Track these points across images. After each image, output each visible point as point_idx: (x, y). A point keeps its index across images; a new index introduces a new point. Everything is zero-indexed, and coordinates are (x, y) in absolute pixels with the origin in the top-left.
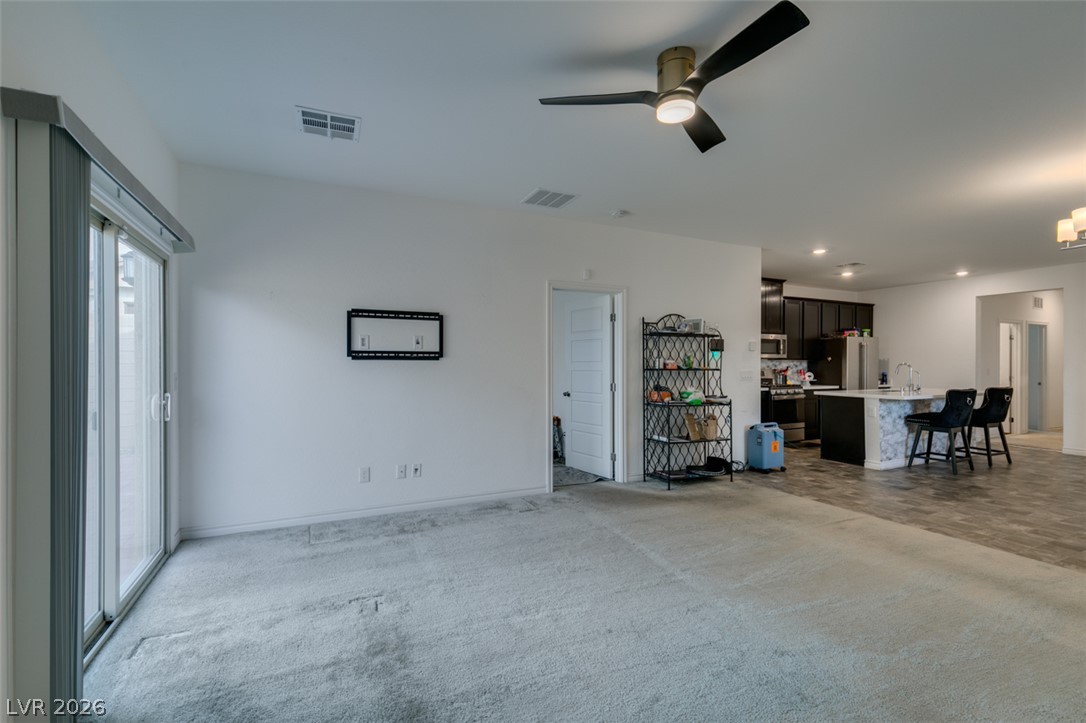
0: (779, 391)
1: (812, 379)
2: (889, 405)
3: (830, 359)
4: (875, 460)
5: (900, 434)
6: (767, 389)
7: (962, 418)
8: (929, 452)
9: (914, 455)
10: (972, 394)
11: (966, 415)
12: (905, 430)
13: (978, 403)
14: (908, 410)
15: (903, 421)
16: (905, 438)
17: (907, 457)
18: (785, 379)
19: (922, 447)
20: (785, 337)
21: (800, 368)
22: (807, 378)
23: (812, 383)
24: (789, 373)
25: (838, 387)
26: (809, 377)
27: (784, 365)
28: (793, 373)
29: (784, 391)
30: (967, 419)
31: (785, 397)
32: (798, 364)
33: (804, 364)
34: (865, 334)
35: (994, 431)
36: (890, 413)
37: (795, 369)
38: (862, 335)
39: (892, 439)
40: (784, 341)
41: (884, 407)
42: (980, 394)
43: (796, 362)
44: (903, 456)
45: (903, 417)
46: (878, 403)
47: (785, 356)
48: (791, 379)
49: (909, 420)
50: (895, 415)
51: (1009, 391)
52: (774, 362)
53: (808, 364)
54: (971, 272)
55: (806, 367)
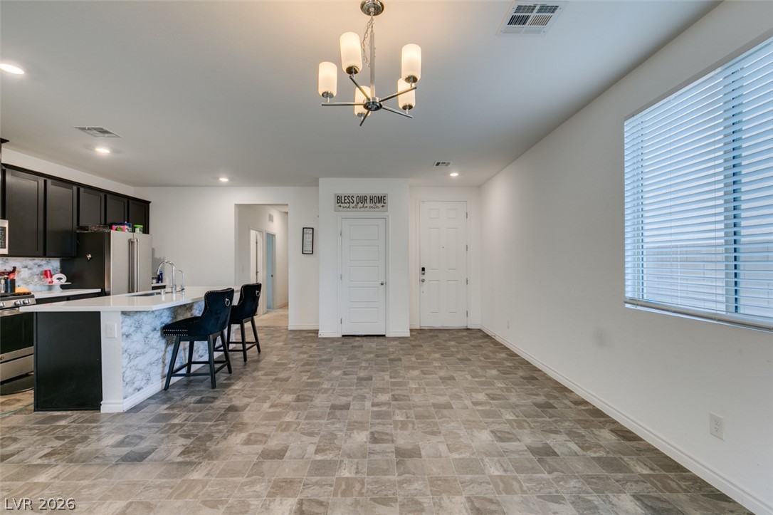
1: (63, 281)
2: (137, 317)
3: (89, 256)
4: (115, 399)
5: (155, 351)
7: (221, 322)
8: (190, 362)
9: (172, 373)
10: (230, 293)
11: (224, 318)
12: (162, 344)
13: (236, 301)
14: (167, 319)
15: (159, 334)
16: (162, 353)
17: (163, 377)
18: (11, 285)
19: (182, 357)
20: (6, 224)
22: (55, 281)
23: (63, 287)
25: (99, 290)
27: (13, 265)
30: (226, 320)
33: (53, 264)
34: (137, 230)
35: (248, 325)
36: (139, 327)
37: (37, 271)
38: (134, 231)
39: (142, 362)
41: (129, 321)
42: (237, 291)
44: (159, 377)
45: (158, 328)
46: (120, 317)
47: (6, 251)
48: (27, 284)
49: (167, 330)
50: (147, 328)
51: (258, 287)
53: (61, 262)
54: (231, 179)
55: (59, 267)
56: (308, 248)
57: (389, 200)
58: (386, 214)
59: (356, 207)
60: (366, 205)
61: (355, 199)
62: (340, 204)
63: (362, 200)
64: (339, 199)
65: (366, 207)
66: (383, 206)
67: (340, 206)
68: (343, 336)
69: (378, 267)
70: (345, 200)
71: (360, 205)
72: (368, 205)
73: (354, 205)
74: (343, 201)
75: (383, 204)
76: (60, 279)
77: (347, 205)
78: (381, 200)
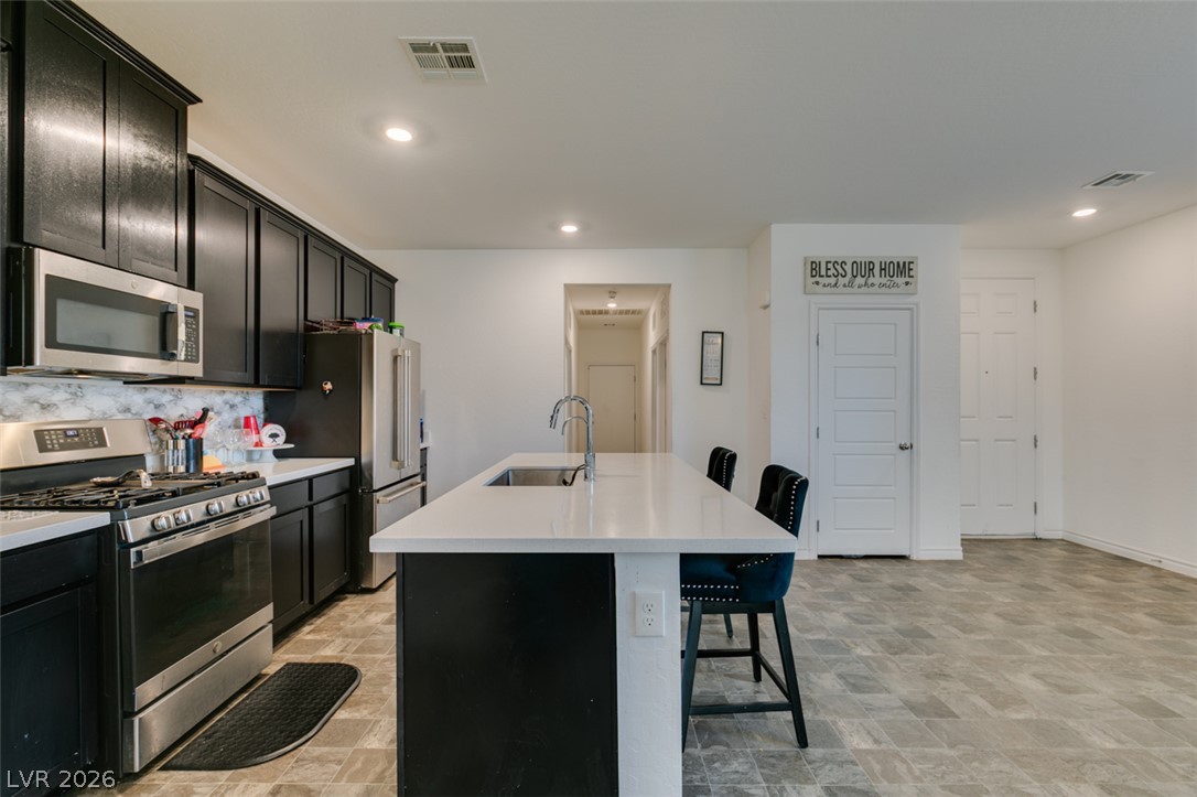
0: (165, 519)
1: (280, 443)
3: (329, 387)
6: (101, 519)
18: (196, 451)
20: (196, 299)
21: (244, 412)
22: (267, 441)
23: (278, 454)
24: (209, 431)
25: (352, 462)
26: (273, 436)
27: (189, 402)
28: (222, 428)
29: (193, 511)
31: (199, 538)
32: (238, 399)
33: (254, 402)
34: (397, 333)
37: (228, 417)
40: (192, 314)
43: (232, 395)
47: (196, 370)
48: (214, 446)
52: (154, 393)
53: (265, 399)
54: (585, 227)
55: (262, 410)
56: (712, 373)
57: (920, 270)
58: (911, 299)
59: (850, 284)
60: (871, 280)
61: (848, 268)
62: (817, 279)
63: (865, 269)
64: (815, 268)
65: (873, 285)
66: (907, 283)
67: (817, 283)
68: (821, 557)
69: (895, 411)
70: (828, 269)
71: (860, 280)
72: (876, 279)
73: (846, 280)
74: (823, 273)
75: (907, 279)
76: (274, 436)
77: (833, 281)
78: (904, 269)
